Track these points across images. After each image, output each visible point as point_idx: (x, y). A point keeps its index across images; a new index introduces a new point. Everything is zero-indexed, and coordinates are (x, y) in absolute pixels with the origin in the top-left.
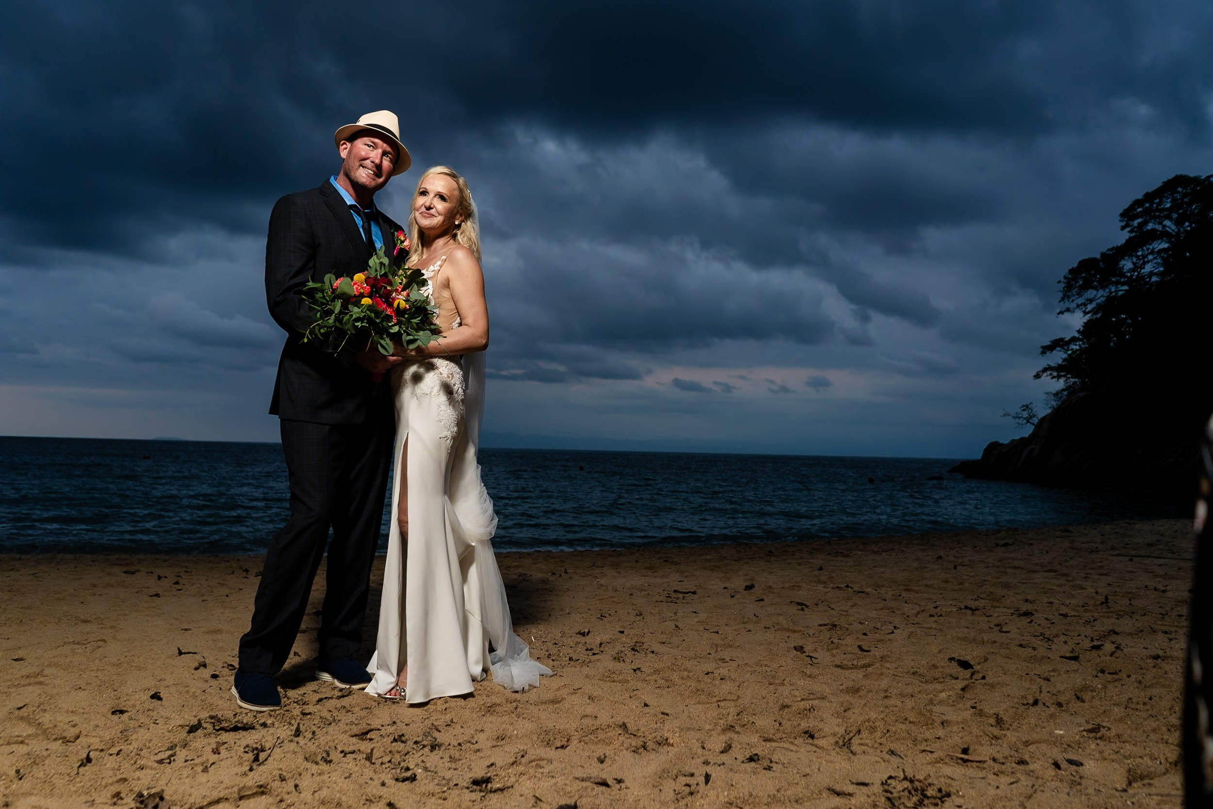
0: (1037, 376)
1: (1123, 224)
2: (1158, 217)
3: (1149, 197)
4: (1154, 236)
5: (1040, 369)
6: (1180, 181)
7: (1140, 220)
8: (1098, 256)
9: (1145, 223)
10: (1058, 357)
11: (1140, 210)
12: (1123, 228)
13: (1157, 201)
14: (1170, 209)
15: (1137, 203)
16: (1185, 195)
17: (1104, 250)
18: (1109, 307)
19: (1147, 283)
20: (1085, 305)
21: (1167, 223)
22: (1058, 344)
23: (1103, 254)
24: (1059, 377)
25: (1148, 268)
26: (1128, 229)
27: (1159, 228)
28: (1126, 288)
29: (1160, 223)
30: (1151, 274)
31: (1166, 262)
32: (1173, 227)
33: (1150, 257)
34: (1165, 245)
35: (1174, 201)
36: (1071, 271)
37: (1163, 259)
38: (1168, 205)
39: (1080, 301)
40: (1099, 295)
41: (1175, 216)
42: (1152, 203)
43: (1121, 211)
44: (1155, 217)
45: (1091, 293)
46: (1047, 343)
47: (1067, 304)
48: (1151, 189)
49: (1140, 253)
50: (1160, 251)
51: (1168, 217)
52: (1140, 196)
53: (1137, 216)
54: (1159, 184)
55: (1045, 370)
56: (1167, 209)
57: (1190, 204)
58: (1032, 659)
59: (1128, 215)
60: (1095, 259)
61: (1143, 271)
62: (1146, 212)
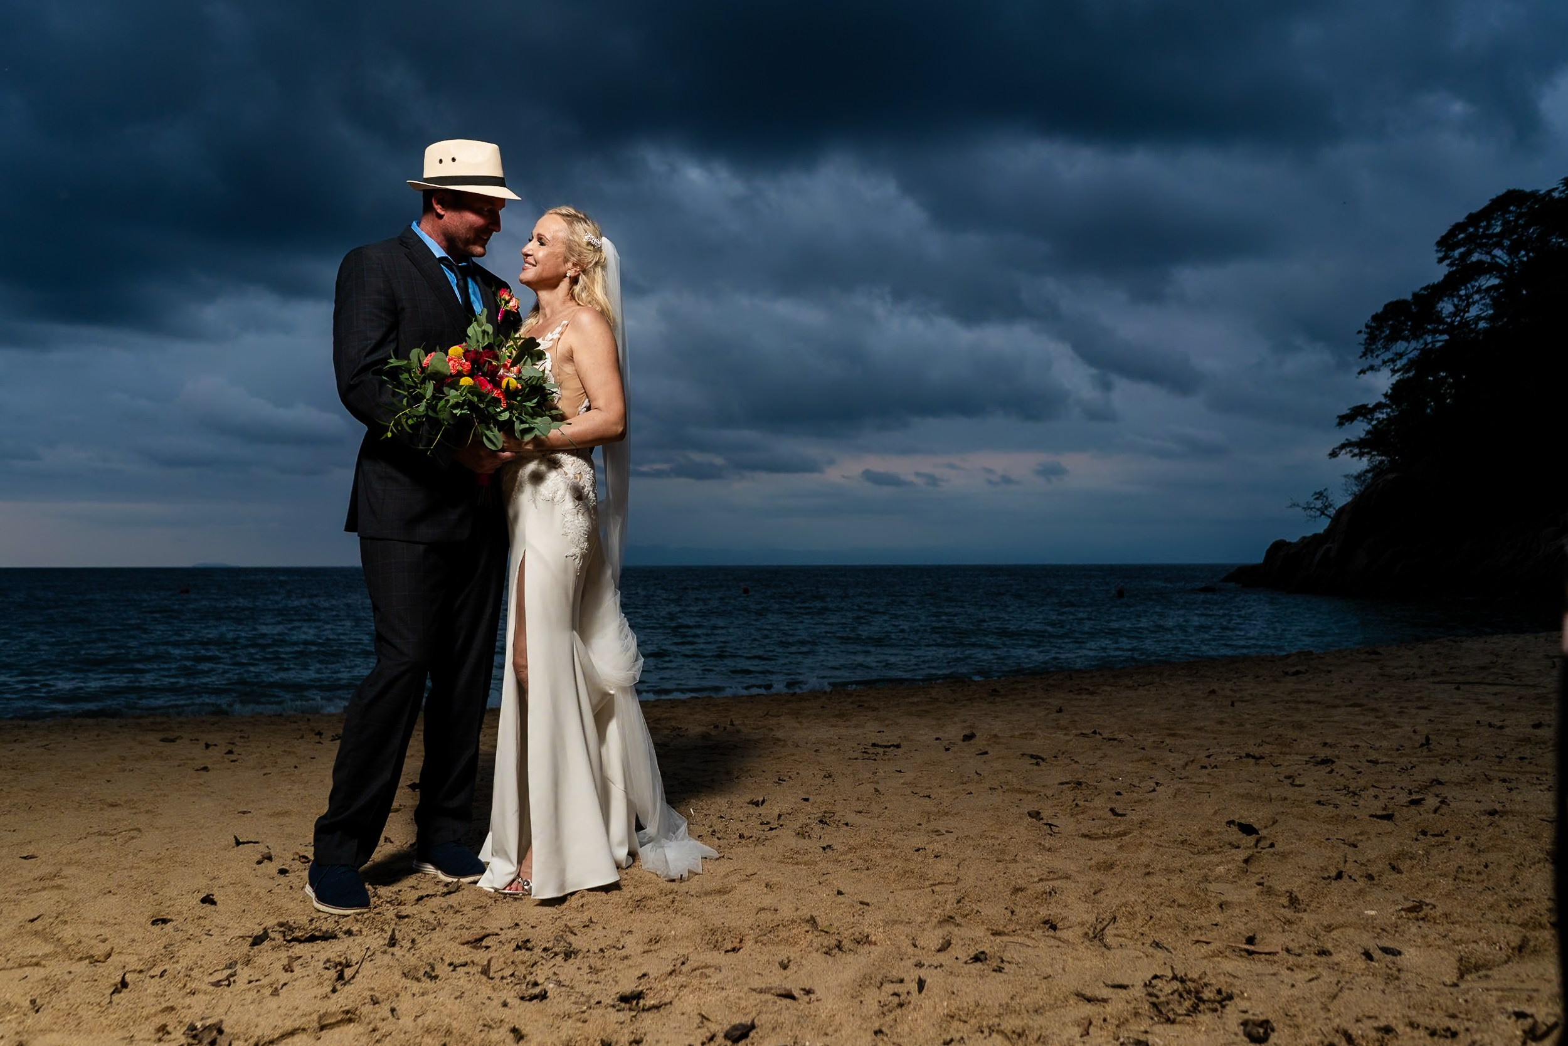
0: (1334, 454)
1: (1441, 255)
2: (1485, 245)
3: (1473, 219)
4: (1480, 269)
5: (1338, 444)
6: (1513, 197)
7: (1462, 250)
8: (1409, 297)
9: (1469, 253)
10: (1359, 429)
11: (1462, 236)
12: (1441, 260)
13: (1483, 224)
14: (1501, 235)
15: (1458, 227)
16: (1519, 216)
17: (1417, 289)
18: (1425, 362)
19: (1472, 331)
20: (1393, 360)
21: (1498, 252)
22: (1360, 412)
23: (1415, 295)
24: (1361, 455)
25: (1473, 311)
26: (1447, 262)
27: (1487, 258)
28: (1446, 337)
29: (1489, 253)
30: (1478, 318)
31: (1496, 304)
32: (1506, 258)
33: (1476, 297)
34: (1495, 281)
35: (1506, 223)
36: (1375, 318)
37: (1493, 299)
38: (1498, 230)
39: (1388, 355)
40: (1410, 348)
41: (1507, 243)
42: (1477, 228)
43: (1438, 239)
44: (1481, 246)
45: (1400, 346)
46: (1345, 411)
47: (1370, 361)
48: (1476, 208)
49: (1462, 293)
50: (1489, 289)
51: (1498, 245)
52: (1461, 218)
53: (1458, 245)
54: (1487, 203)
55: (1343, 446)
56: (1496, 235)
57: (1526, 227)
58: (1333, 820)
59: (1446, 243)
60: (1405, 302)
61: (1467, 315)
62: (1470, 239)
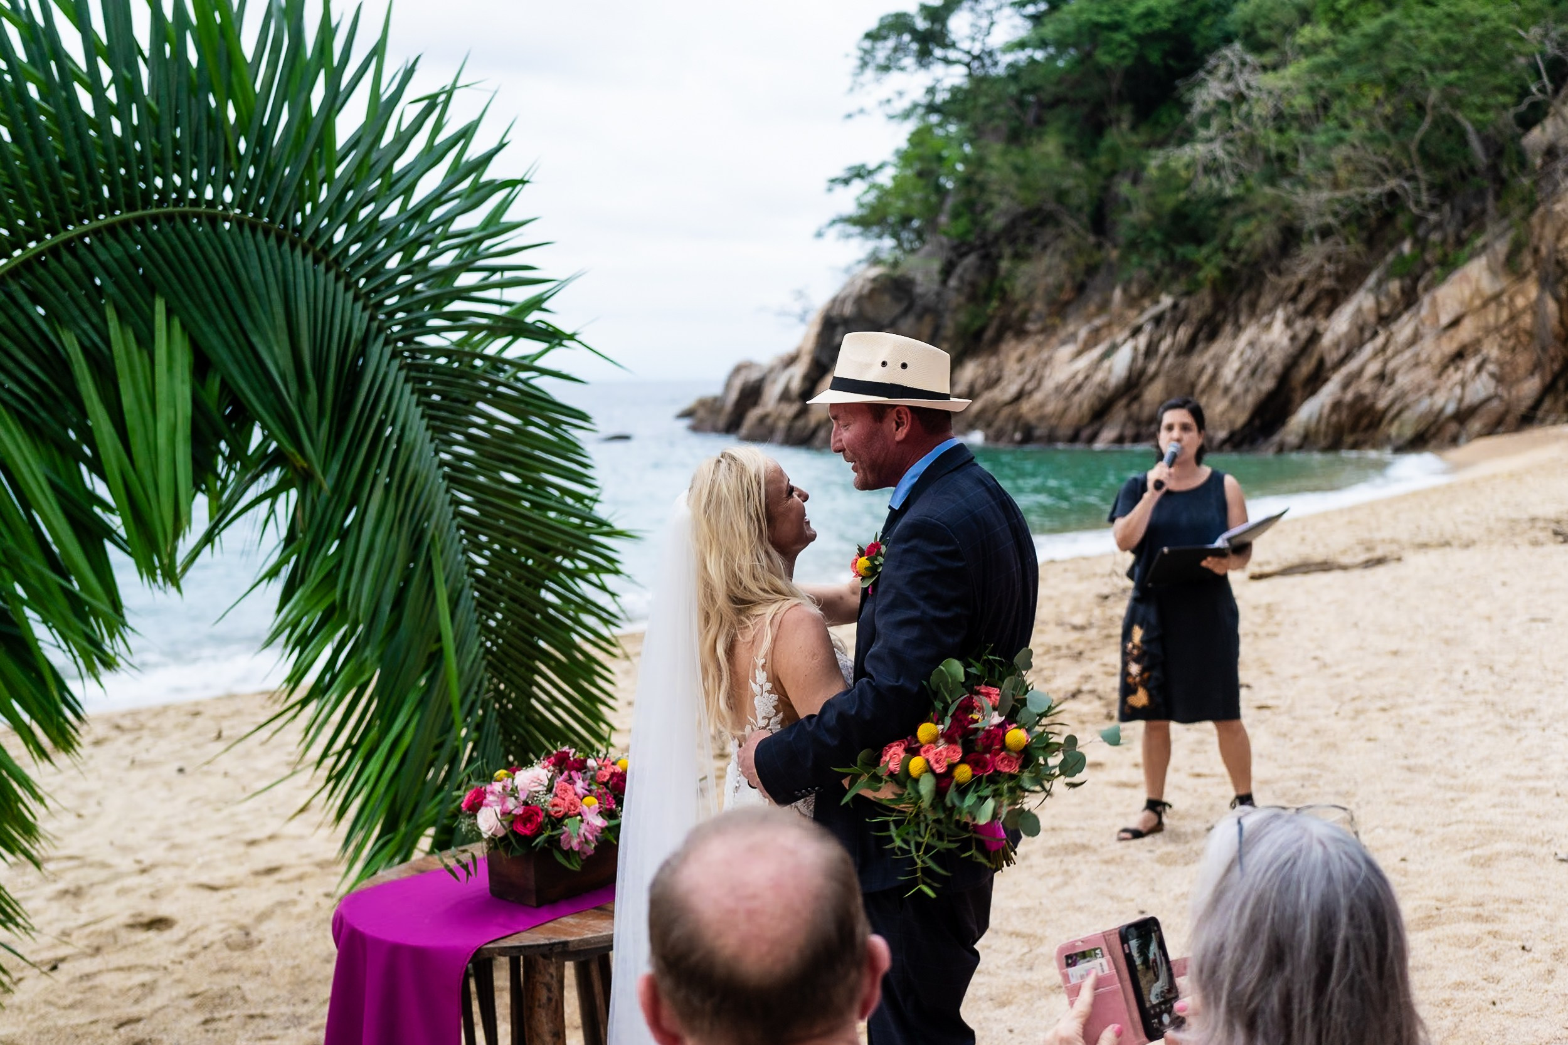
0: (819, 235)
8: (915, 10)
10: (855, 198)
22: (860, 173)
36: (869, 36)
40: (913, 84)
55: (834, 222)
60: (908, 15)
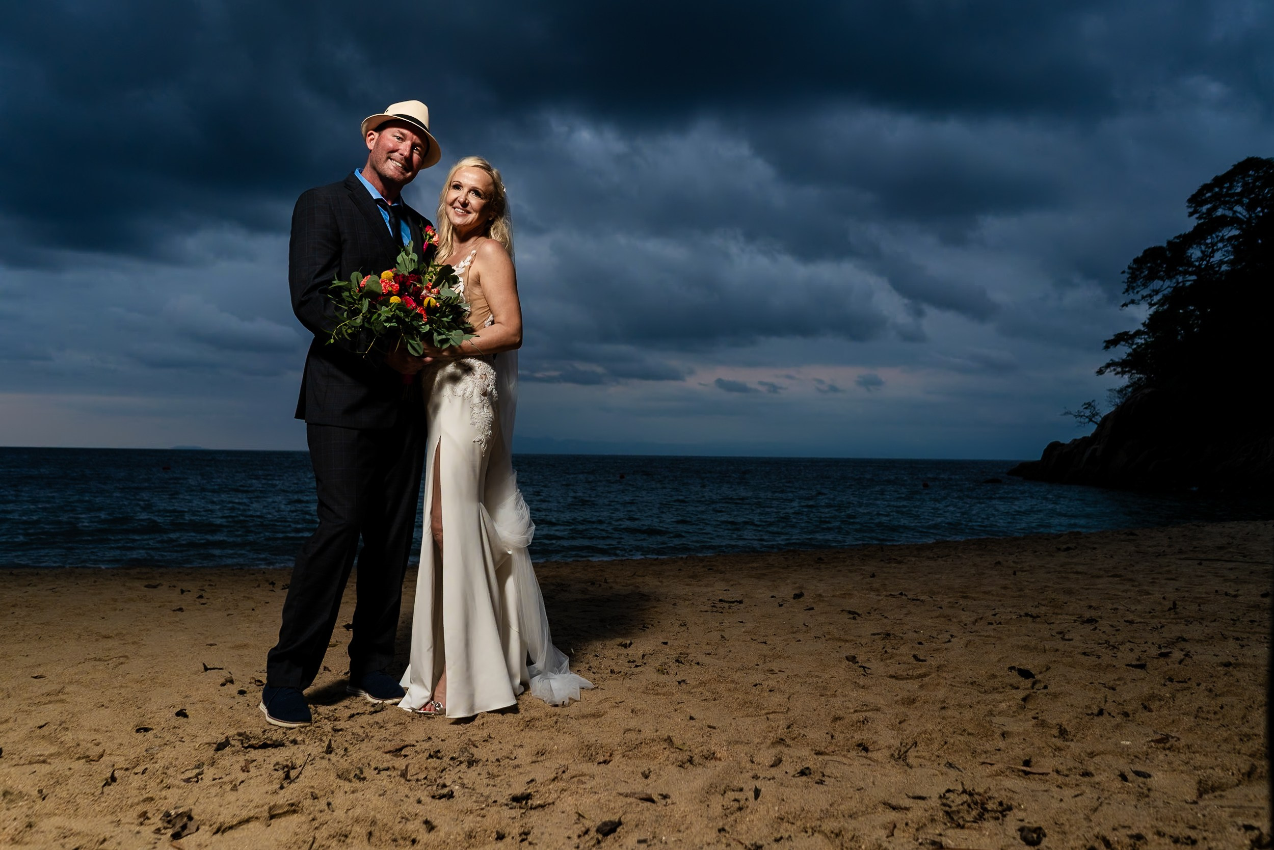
0: (1100, 372)
1: (1191, 210)
2: (1228, 202)
3: (1218, 181)
4: (1224, 222)
5: (1103, 364)
6: (1251, 163)
7: (1209, 206)
8: (1165, 245)
9: (1215, 208)
10: (1122, 352)
11: (1209, 195)
12: (1191, 214)
14: (1241, 194)
15: (1206, 188)
16: (1256, 179)
17: (1171, 238)
18: (1177, 298)
19: (1217, 272)
20: (1150, 296)
21: (1238, 208)
22: (1122, 338)
23: (1169, 243)
24: (1123, 373)
25: (1218, 256)
26: (1197, 215)
27: (1229, 213)
28: (1194, 277)
29: (1231, 209)
30: (1221, 262)
31: (1236, 250)
32: (1245, 213)
33: (1220, 245)
34: (1236, 232)
35: (1245, 185)
36: (1136, 261)
37: (1234, 247)
38: (1239, 190)
39: (1145, 292)
40: (1166, 286)
41: (1246, 201)
42: (1221, 188)
43: (1189, 196)
44: (1225, 203)
45: (1157, 284)
46: (1111, 337)
47: (1132, 296)
48: (1220, 173)
49: (1209, 241)
50: (1231, 238)
51: (1239, 202)
52: (1208, 181)
53: (1205, 202)
54: (1229, 168)
55: (1108, 366)
56: (1237, 194)
57: (1262, 188)
58: (1096, 668)
59: (1196, 200)
60: (1161, 248)
61: (1212, 260)
62: (1216, 197)
